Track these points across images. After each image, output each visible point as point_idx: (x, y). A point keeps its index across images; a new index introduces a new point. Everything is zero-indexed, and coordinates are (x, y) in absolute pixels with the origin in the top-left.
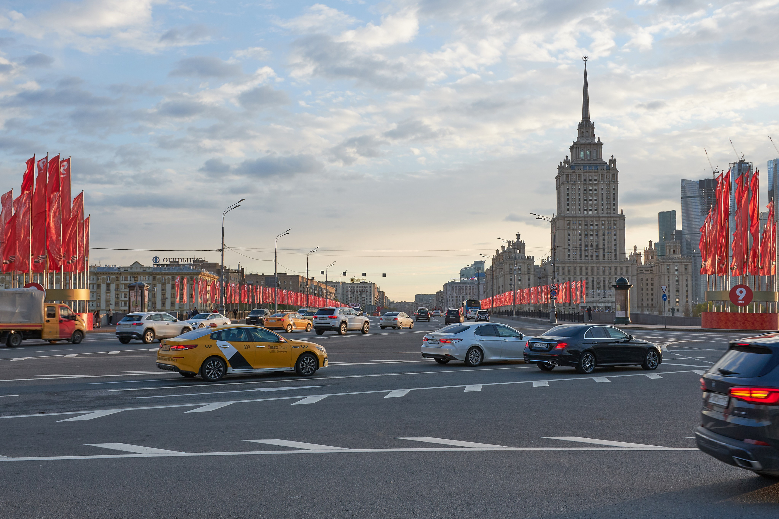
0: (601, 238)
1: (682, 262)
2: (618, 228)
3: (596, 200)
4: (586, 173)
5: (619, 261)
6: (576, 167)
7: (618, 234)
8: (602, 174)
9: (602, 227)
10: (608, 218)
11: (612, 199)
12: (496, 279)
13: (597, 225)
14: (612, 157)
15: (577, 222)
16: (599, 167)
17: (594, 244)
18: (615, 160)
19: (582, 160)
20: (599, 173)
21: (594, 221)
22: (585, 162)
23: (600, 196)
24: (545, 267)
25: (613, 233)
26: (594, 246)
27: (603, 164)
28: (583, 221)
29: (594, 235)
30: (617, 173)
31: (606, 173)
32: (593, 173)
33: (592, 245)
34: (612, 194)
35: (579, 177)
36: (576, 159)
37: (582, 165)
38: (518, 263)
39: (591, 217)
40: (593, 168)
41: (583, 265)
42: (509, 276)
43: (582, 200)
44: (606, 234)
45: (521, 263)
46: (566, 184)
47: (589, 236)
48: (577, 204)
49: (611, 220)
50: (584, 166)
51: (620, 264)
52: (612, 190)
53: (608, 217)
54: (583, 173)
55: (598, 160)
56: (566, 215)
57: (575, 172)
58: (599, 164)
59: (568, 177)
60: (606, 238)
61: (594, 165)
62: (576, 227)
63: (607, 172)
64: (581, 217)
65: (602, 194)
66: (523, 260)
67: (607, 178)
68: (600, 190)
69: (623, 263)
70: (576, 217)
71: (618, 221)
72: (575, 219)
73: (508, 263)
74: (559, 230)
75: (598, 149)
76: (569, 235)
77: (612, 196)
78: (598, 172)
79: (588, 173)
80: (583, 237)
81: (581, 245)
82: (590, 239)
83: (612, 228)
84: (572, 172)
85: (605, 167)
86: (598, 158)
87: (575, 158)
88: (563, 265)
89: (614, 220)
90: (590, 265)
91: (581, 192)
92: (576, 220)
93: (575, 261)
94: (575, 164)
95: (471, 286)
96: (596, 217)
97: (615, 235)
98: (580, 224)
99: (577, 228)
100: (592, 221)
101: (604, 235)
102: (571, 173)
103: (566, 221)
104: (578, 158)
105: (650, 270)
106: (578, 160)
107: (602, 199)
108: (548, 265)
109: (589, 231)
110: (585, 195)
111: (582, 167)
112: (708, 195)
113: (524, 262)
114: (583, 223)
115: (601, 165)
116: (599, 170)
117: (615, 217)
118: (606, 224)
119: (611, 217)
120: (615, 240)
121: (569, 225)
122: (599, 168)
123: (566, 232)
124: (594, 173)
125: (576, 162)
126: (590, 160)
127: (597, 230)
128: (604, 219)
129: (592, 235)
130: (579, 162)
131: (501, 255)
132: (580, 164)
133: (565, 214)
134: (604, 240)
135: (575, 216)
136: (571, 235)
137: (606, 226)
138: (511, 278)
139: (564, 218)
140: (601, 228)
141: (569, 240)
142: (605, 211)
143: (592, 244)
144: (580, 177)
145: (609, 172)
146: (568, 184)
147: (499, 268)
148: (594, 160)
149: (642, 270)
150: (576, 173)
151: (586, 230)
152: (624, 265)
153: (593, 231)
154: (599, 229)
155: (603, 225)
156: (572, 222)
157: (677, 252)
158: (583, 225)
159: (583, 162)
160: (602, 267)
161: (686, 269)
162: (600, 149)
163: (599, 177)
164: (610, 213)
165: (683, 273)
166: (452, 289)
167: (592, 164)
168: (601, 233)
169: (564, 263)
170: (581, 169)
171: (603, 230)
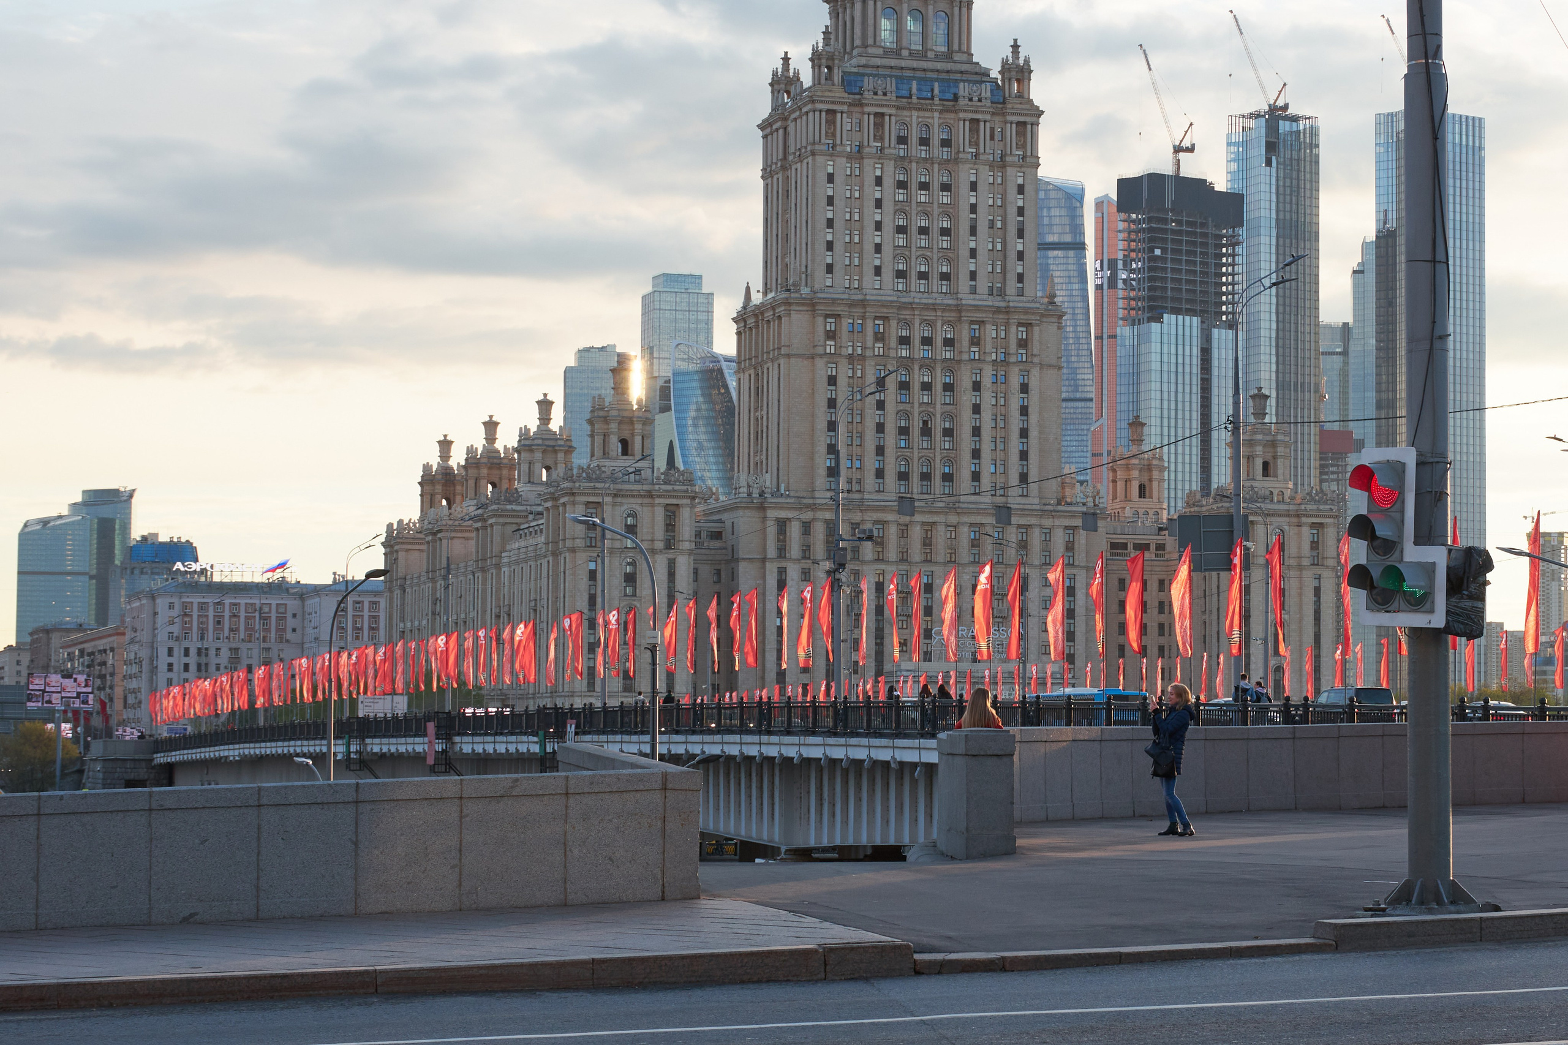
0: (967, 398)
1: (1298, 516)
2: (1036, 360)
3: (945, 232)
4: (906, 113)
5: (1036, 501)
6: (868, 83)
7: (1034, 383)
8: (972, 121)
9: (970, 351)
10: (994, 313)
11: (1012, 231)
12: (483, 570)
13: (949, 343)
14: (1015, 47)
15: (869, 324)
16: (963, 90)
17: (938, 425)
18: (1027, 61)
19: (887, 53)
20: (962, 115)
21: (939, 324)
22: (903, 64)
23: (965, 216)
24: (720, 521)
25: (1015, 381)
26: (938, 433)
27: (978, 78)
28: (894, 323)
29: (938, 387)
30: (1034, 119)
31: (988, 117)
32: (936, 115)
33: (926, 431)
34: (1012, 211)
35: (879, 125)
36: (865, 46)
37: (891, 76)
38: (624, 500)
39: (927, 307)
40: (936, 91)
41: (890, 517)
42: (582, 557)
43: (888, 227)
44: (987, 381)
45: (639, 501)
46: (822, 154)
47: (916, 387)
48: (869, 248)
49: (1007, 324)
50: (900, 79)
51: (1043, 513)
52: (1012, 191)
53: (998, 310)
54: (893, 111)
55: (957, 57)
56: (822, 291)
57: (862, 105)
58: (958, 76)
59: (831, 123)
60: (987, 399)
61: (937, 80)
62: (864, 348)
63: (993, 114)
64: (883, 304)
65: (973, 208)
66: (646, 487)
67: (992, 138)
68: (965, 188)
69: (1053, 514)
70: (863, 304)
71: (1036, 329)
72: (859, 310)
73: (579, 499)
74: (788, 356)
75: (956, 10)
76: (832, 380)
77: (1013, 218)
78: (956, 112)
79: (915, 114)
80: (891, 394)
81: (880, 428)
82: (921, 404)
83: (1013, 359)
84: (850, 105)
85: (986, 91)
86: (956, 47)
87: (857, 42)
88: (808, 516)
89: (1020, 324)
91: (889, 193)
92: (863, 318)
93: (856, 496)
94: (861, 70)
95: (274, 602)
96: (947, 308)
97: (1025, 388)
98: (879, 337)
99: (869, 353)
100: (931, 324)
101: (977, 386)
102: (845, 108)
103: (820, 320)
104: (870, 41)
105: (1153, 547)
106: (870, 50)
107: (973, 231)
108: (740, 513)
109: (916, 367)
110: (901, 209)
111: (891, 85)
112: (1151, 240)
113: (650, 495)
114: (895, 331)
115: (969, 82)
116: (962, 102)
117: (1026, 311)
118: (988, 339)
119: (1007, 311)
120: (1024, 411)
121: (831, 335)
122: (961, 93)
123: (822, 370)
124: (941, 112)
125: (863, 61)
126: (922, 55)
127: (951, 366)
128: (978, 316)
129: (926, 387)
130: (878, 62)
131: (484, 460)
132: (881, 71)
133: (817, 286)
134: (977, 409)
135: (860, 297)
136: (842, 381)
137: (989, 348)
138: (592, 566)
139: (811, 305)
140: (965, 357)
141: (832, 403)
142: (983, 285)
143: (925, 423)
144: (883, 126)
145: (1004, 114)
146: (831, 155)
147: (501, 520)
148: (938, 57)
149: (1124, 546)
150: (867, 109)
151: (906, 364)
152: (1057, 522)
153: (931, 369)
154: (959, 362)
155: (975, 341)
156: (846, 322)
157: (1280, 472)
158: (893, 343)
159: (893, 62)
160: (966, 529)
161: (1315, 545)
162: (964, 10)
163: (962, 133)
164: (1002, 293)
165: (1306, 562)
166: (185, 615)
167: (930, 75)
168: (965, 380)
169: (812, 507)
170: (885, 94)
171: (976, 365)
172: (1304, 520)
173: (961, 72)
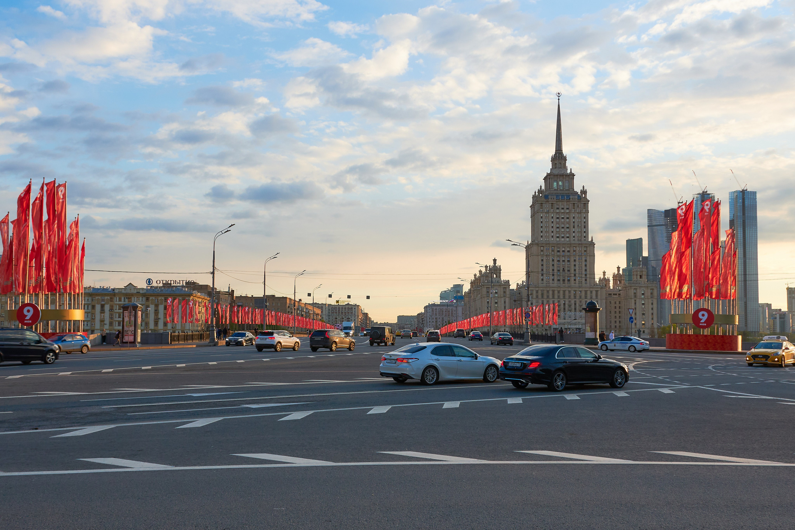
0: (572, 263)
1: (647, 287)
2: (588, 254)
3: (568, 228)
4: (559, 203)
5: (589, 285)
6: (550, 197)
7: (588, 260)
8: (573, 203)
9: (573, 253)
10: (579, 245)
11: (583, 227)
12: (474, 301)
13: (568, 251)
14: (583, 187)
15: (550, 248)
16: (571, 197)
17: (566, 269)
18: (586, 190)
19: (555, 190)
20: (571, 202)
21: (566, 248)
22: (558, 192)
23: (572, 224)
24: (520, 291)
25: (584, 259)
26: (566, 271)
27: (575, 194)
28: (556, 248)
29: (566, 261)
30: (588, 202)
31: (577, 203)
32: (565, 203)
33: (564, 270)
34: (583, 222)
35: (552, 206)
36: (550, 189)
37: (555, 195)
38: (495, 287)
39: (563, 244)
40: (565, 198)
41: (556, 289)
42: (486, 298)
43: (555, 227)
44: (577, 260)
45: (498, 287)
46: (540, 212)
47: (561, 261)
48: (550, 232)
49: (582, 247)
50: (557, 196)
51: (590, 288)
52: (583, 218)
53: (579, 244)
54: (555, 202)
55: (570, 190)
56: (540, 241)
57: (548, 202)
58: (570, 194)
59: (542, 206)
60: (577, 263)
61: (566, 195)
62: (549, 253)
63: (578, 202)
64: (554, 244)
65: (574, 222)
66: (499, 284)
67: (578, 207)
68: (572, 218)
69: (593, 288)
70: (549, 244)
71: (588, 248)
72: (548, 245)
73: (485, 287)
74: (533, 255)
75: (570, 180)
76: (542, 260)
77: (583, 224)
78: (570, 202)
79: (560, 203)
80: (556, 263)
81: (553, 270)
82: (562, 265)
83: (583, 254)
84: (546, 202)
85: (576, 197)
86: (570, 188)
87: (548, 188)
88: (537, 289)
89: (585, 247)
90: (562, 289)
91: (554, 220)
92: (549, 247)
93: (548, 285)
94: (549, 194)
95: (450, 308)
96: (568, 244)
97: (586, 261)
98: (553, 251)
100: (565, 248)
101: (575, 261)
102: (545, 202)
103: (539, 248)
104: (551, 188)
105: (618, 294)
106: (551, 190)
107: (574, 227)
108: (523, 289)
109: (561, 257)
110: (557, 223)
111: (555, 197)
112: (672, 224)
113: (500, 285)
114: (556, 249)
115: (573, 195)
116: (571, 199)
117: (586, 244)
118: (577, 250)
119: (582, 244)
120: (586, 265)
121: (542, 251)
122: (571, 198)
123: (540, 258)
124: (566, 202)
125: (549, 192)
126: (563, 190)
127: (569, 256)
128: (575, 245)
129: (564, 261)
130: (553, 192)
131: (478, 278)
132: (553, 194)
133: (539, 240)
134: (575, 265)
135: (548, 242)
136: (545, 260)
137: (577, 252)
138: (488, 300)
139: (538, 244)
140: (572, 254)
141: (542, 265)
142: (576, 239)
143: (564, 269)
144: (553, 205)
145: (580, 202)
146: (542, 212)
147: (477, 291)
148: (566, 190)
149: (611, 294)
150: (550, 202)
151: (559, 256)
152: (594, 289)
153: (565, 257)
154: (571, 255)
155: (574, 251)
156: (545, 248)
157: (644, 277)
158: (556, 252)
159: (556, 192)
160: (573, 291)
161: (652, 293)
162: (572, 180)
163: (571, 206)
164: (581, 241)
165: (649, 297)
166: (433, 311)
167: (564, 194)
168: (572, 259)
169: (538, 287)
170: (553, 199)
171: (574, 256)
172: (649, 288)
173: (571, 193)
